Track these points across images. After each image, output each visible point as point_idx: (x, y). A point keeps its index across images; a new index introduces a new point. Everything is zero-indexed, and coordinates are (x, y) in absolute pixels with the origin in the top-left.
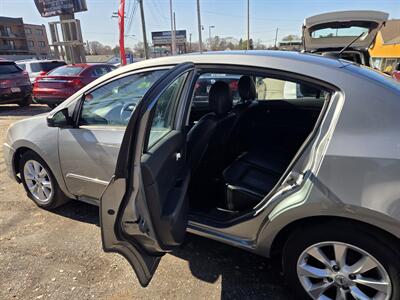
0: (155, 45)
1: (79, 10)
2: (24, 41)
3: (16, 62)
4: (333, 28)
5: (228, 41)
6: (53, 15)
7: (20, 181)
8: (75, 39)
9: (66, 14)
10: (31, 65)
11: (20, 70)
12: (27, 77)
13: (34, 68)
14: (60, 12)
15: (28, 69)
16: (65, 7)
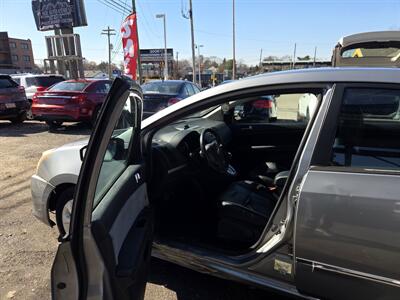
1: (78, 25)
2: (8, 55)
5: (212, 60)
6: (50, 29)
8: (74, 54)
9: (66, 29)
10: (27, 79)
13: (29, 82)
14: (57, 26)
15: (23, 83)
16: (65, 21)
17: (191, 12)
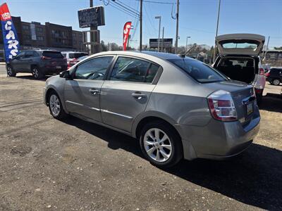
0: (151, 47)
1: (100, 25)
2: (71, 40)
3: (62, 53)
4: (234, 43)
5: (203, 47)
6: (86, 27)
7: (48, 106)
8: (96, 41)
9: (94, 27)
10: (70, 54)
11: (63, 57)
12: (66, 61)
13: (71, 56)
14: (90, 25)
15: (67, 57)
16: (93, 22)
17: (178, 15)
